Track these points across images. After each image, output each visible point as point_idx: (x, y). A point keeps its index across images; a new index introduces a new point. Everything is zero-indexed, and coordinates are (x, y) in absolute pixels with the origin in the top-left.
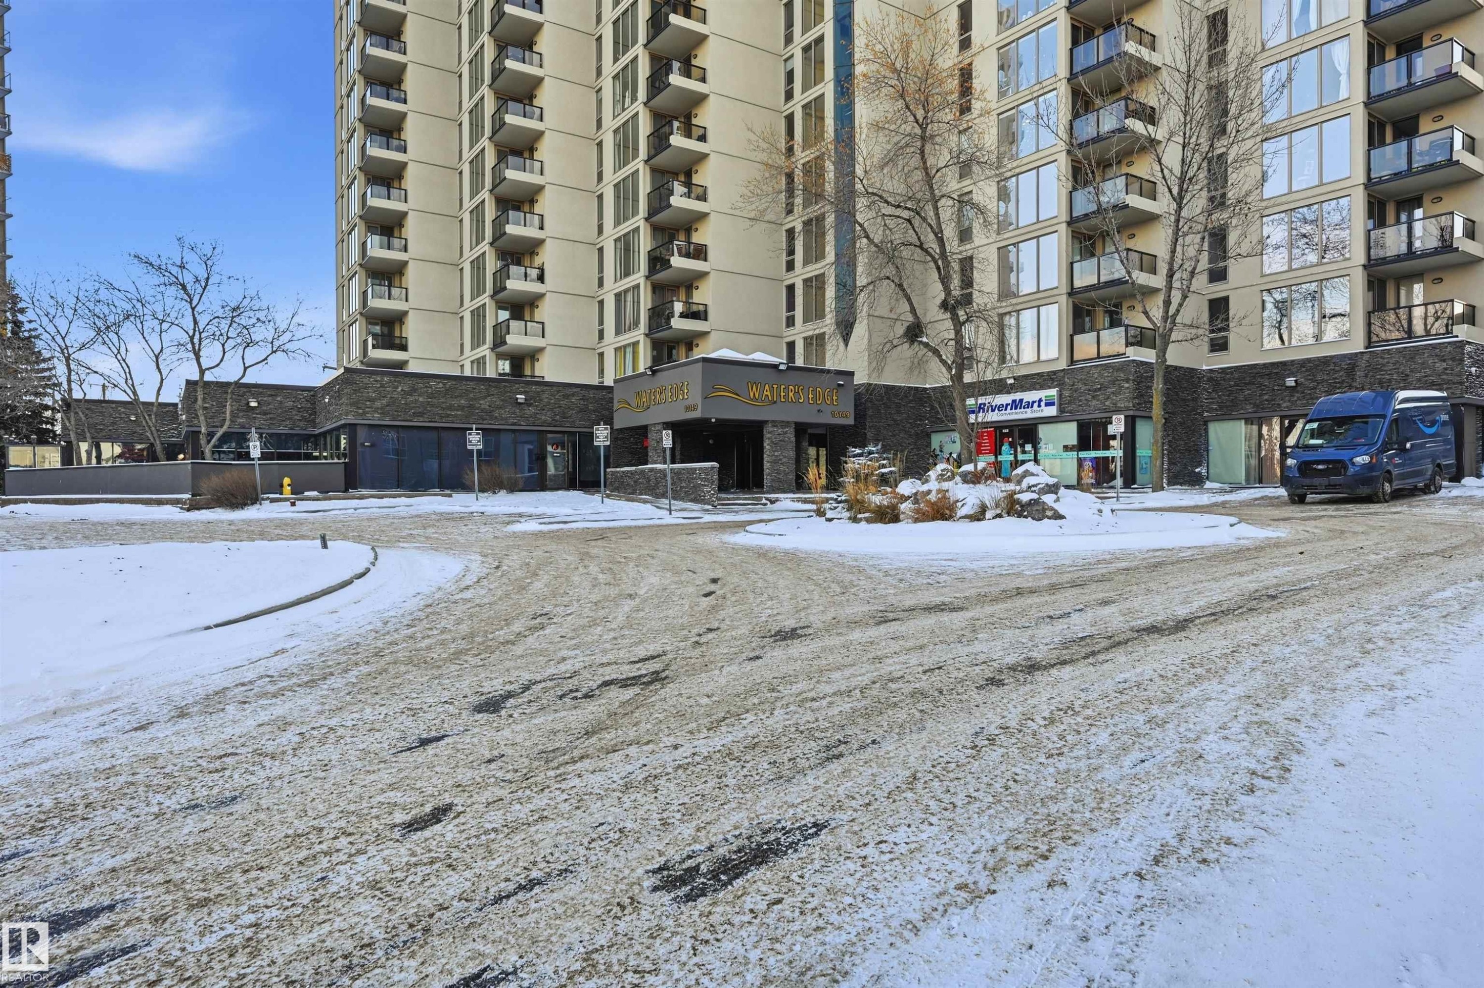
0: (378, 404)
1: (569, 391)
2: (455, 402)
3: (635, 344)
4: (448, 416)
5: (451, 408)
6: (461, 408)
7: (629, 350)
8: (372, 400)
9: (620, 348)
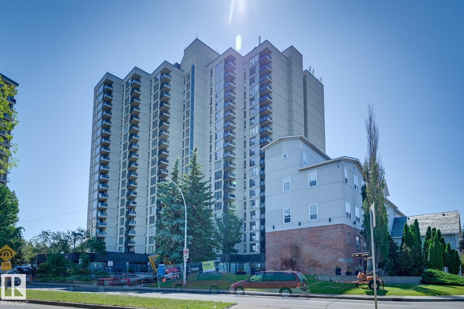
0: (110, 257)
1: (141, 255)
2: (122, 257)
3: (153, 246)
4: (121, 259)
5: (122, 258)
6: (123, 258)
7: (151, 247)
8: (109, 257)
9: (150, 246)
